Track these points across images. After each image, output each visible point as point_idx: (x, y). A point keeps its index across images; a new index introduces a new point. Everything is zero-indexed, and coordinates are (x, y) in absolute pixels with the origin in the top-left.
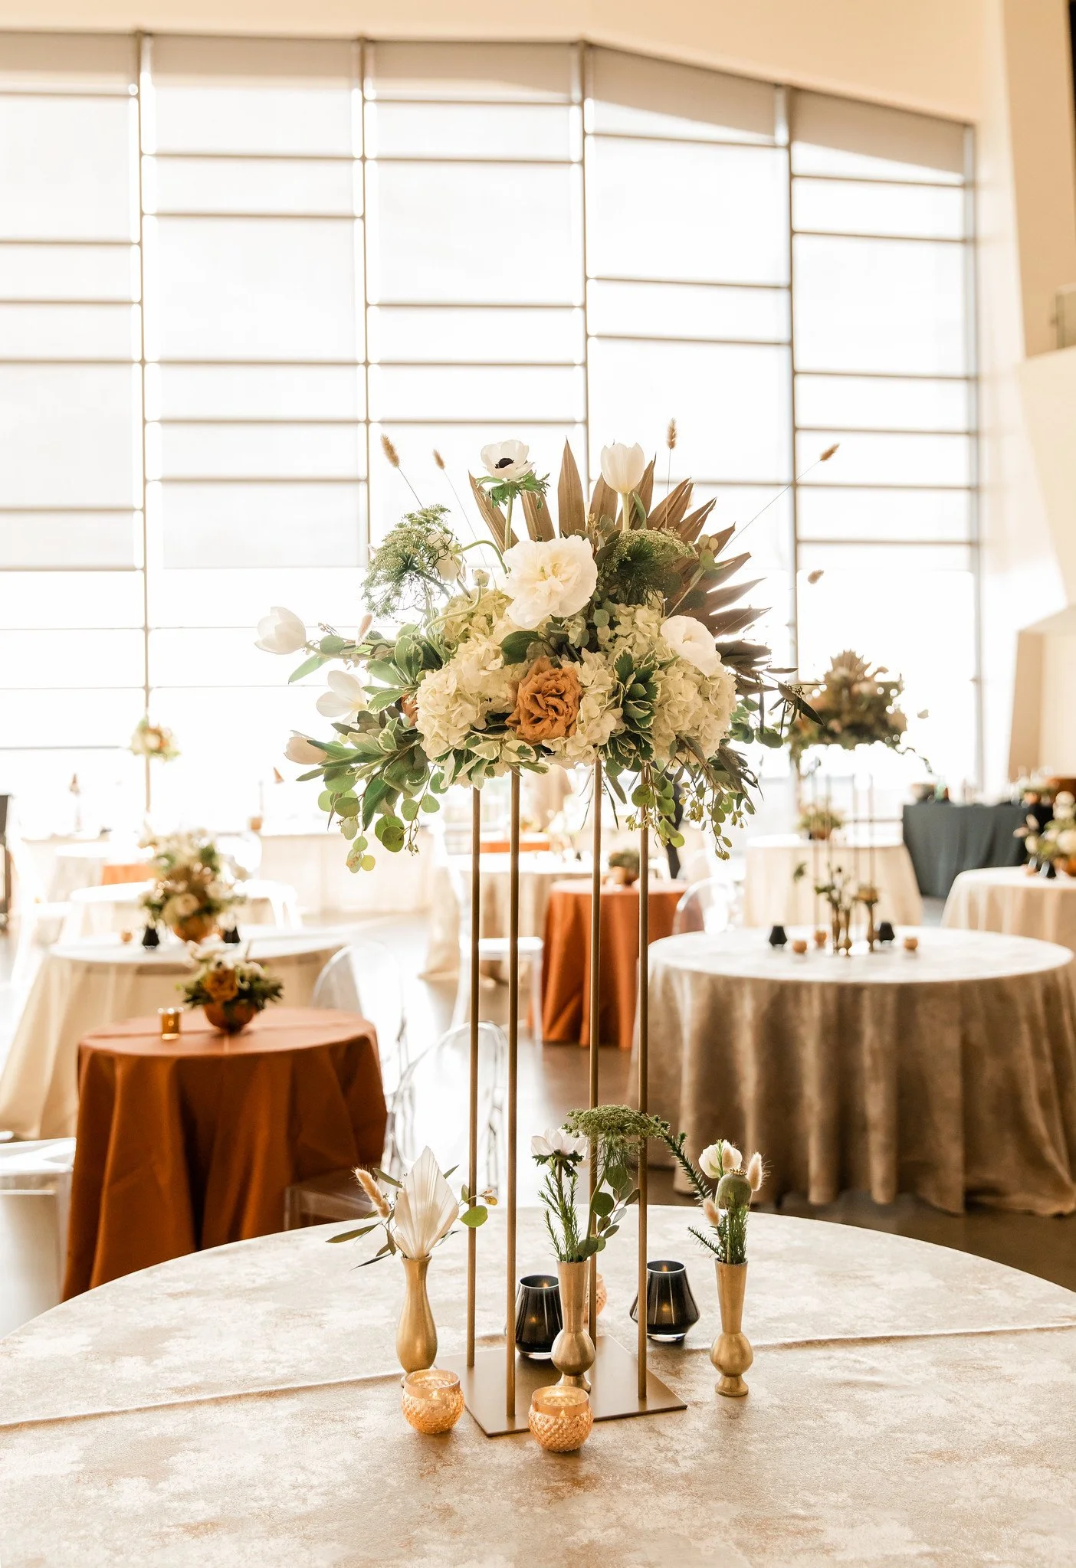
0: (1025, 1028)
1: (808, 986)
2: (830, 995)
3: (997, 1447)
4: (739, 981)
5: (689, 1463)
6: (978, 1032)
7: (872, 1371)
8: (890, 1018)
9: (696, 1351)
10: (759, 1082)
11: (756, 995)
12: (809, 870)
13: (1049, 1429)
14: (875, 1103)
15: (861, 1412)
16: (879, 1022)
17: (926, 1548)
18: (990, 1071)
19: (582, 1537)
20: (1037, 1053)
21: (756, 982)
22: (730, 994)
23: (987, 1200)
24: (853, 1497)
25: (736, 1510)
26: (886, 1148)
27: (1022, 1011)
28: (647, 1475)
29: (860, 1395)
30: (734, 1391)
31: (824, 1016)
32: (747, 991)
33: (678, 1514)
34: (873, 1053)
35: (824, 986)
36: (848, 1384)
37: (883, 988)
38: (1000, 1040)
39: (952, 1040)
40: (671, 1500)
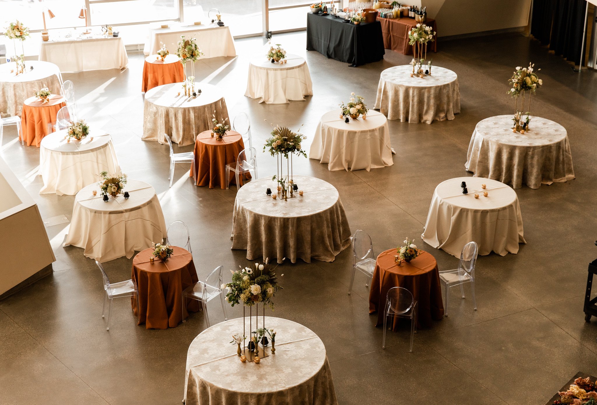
0: (325, 222)
1: (277, 218)
2: (282, 220)
3: (300, 359)
4: (261, 216)
5: (270, 364)
6: (315, 225)
7: (288, 348)
8: (295, 225)
9: (269, 347)
10: (266, 238)
11: (265, 219)
12: (277, 177)
13: (306, 355)
14: (292, 242)
15: (287, 355)
16: (293, 226)
17: (292, 371)
18: (317, 232)
19: (262, 373)
20: (328, 227)
21: (265, 216)
22: (259, 218)
23: (316, 258)
24: (286, 366)
25: (275, 369)
26: (294, 252)
27: (325, 219)
28: (266, 365)
29: (287, 352)
30: (273, 353)
31: (281, 225)
32: (263, 218)
33: (270, 370)
34: (291, 233)
35: (280, 218)
36: (285, 351)
37: (294, 218)
38: (320, 226)
39: (309, 228)
40: (269, 368)
